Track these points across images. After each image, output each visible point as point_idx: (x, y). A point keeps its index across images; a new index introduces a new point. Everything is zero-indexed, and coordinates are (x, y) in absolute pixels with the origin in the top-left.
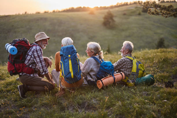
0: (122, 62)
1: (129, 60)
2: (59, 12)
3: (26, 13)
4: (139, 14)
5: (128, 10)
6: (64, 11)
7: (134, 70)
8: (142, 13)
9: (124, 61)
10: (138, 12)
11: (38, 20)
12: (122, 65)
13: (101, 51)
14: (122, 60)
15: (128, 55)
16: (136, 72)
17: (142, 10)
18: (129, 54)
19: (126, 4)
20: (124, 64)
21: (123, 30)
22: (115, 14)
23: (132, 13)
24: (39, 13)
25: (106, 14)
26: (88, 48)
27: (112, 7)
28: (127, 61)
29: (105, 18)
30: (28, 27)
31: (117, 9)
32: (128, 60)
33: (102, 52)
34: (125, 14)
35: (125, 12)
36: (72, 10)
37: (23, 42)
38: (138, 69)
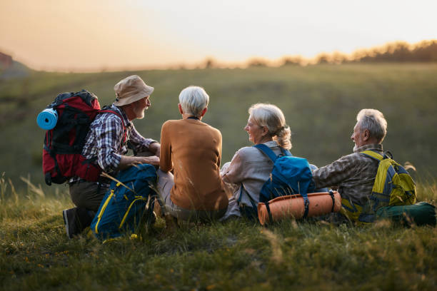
0: (349, 164)
1: (371, 161)
7: (379, 186)
9: (353, 161)
12: (349, 173)
13: (285, 129)
14: (349, 158)
15: (369, 147)
16: (381, 192)
18: (372, 145)
20: (353, 170)
26: (251, 119)
28: (363, 162)
32: (365, 159)
33: (288, 130)
37: (80, 100)
38: (389, 186)
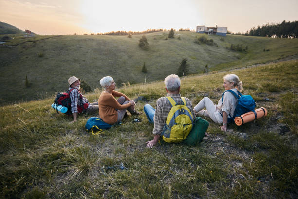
2: (103, 34)
3: (75, 34)
4: (166, 39)
5: (158, 35)
6: (106, 34)
8: (168, 39)
10: (165, 38)
11: (86, 40)
17: (168, 36)
19: (154, 31)
21: (154, 51)
22: (148, 39)
23: (161, 38)
24: (86, 34)
25: (141, 38)
27: (145, 33)
29: (140, 41)
30: (78, 46)
31: (149, 34)
34: (155, 39)
35: (156, 37)
36: (112, 34)
